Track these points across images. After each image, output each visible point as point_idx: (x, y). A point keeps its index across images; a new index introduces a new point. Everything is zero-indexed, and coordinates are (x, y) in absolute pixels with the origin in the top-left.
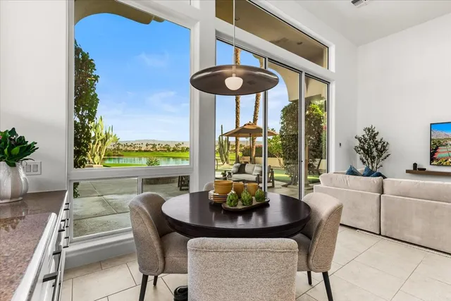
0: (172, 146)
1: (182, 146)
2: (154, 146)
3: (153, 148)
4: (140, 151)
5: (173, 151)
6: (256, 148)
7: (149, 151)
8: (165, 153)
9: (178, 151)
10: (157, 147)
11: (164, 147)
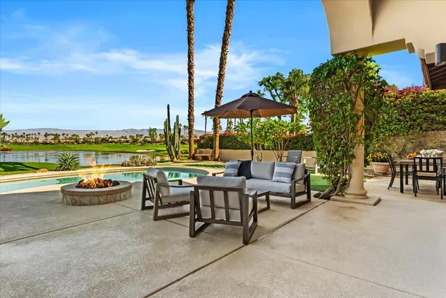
0: (82, 136)
1: (95, 136)
2: (56, 136)
3: (54, 139)
4: (36, 143)
5: (83, 143)
6: (220, 136)
7: (51, 143)
8: (73, 146)
9: (90, 143)
10: (61, 137)
11: (70, 139)
